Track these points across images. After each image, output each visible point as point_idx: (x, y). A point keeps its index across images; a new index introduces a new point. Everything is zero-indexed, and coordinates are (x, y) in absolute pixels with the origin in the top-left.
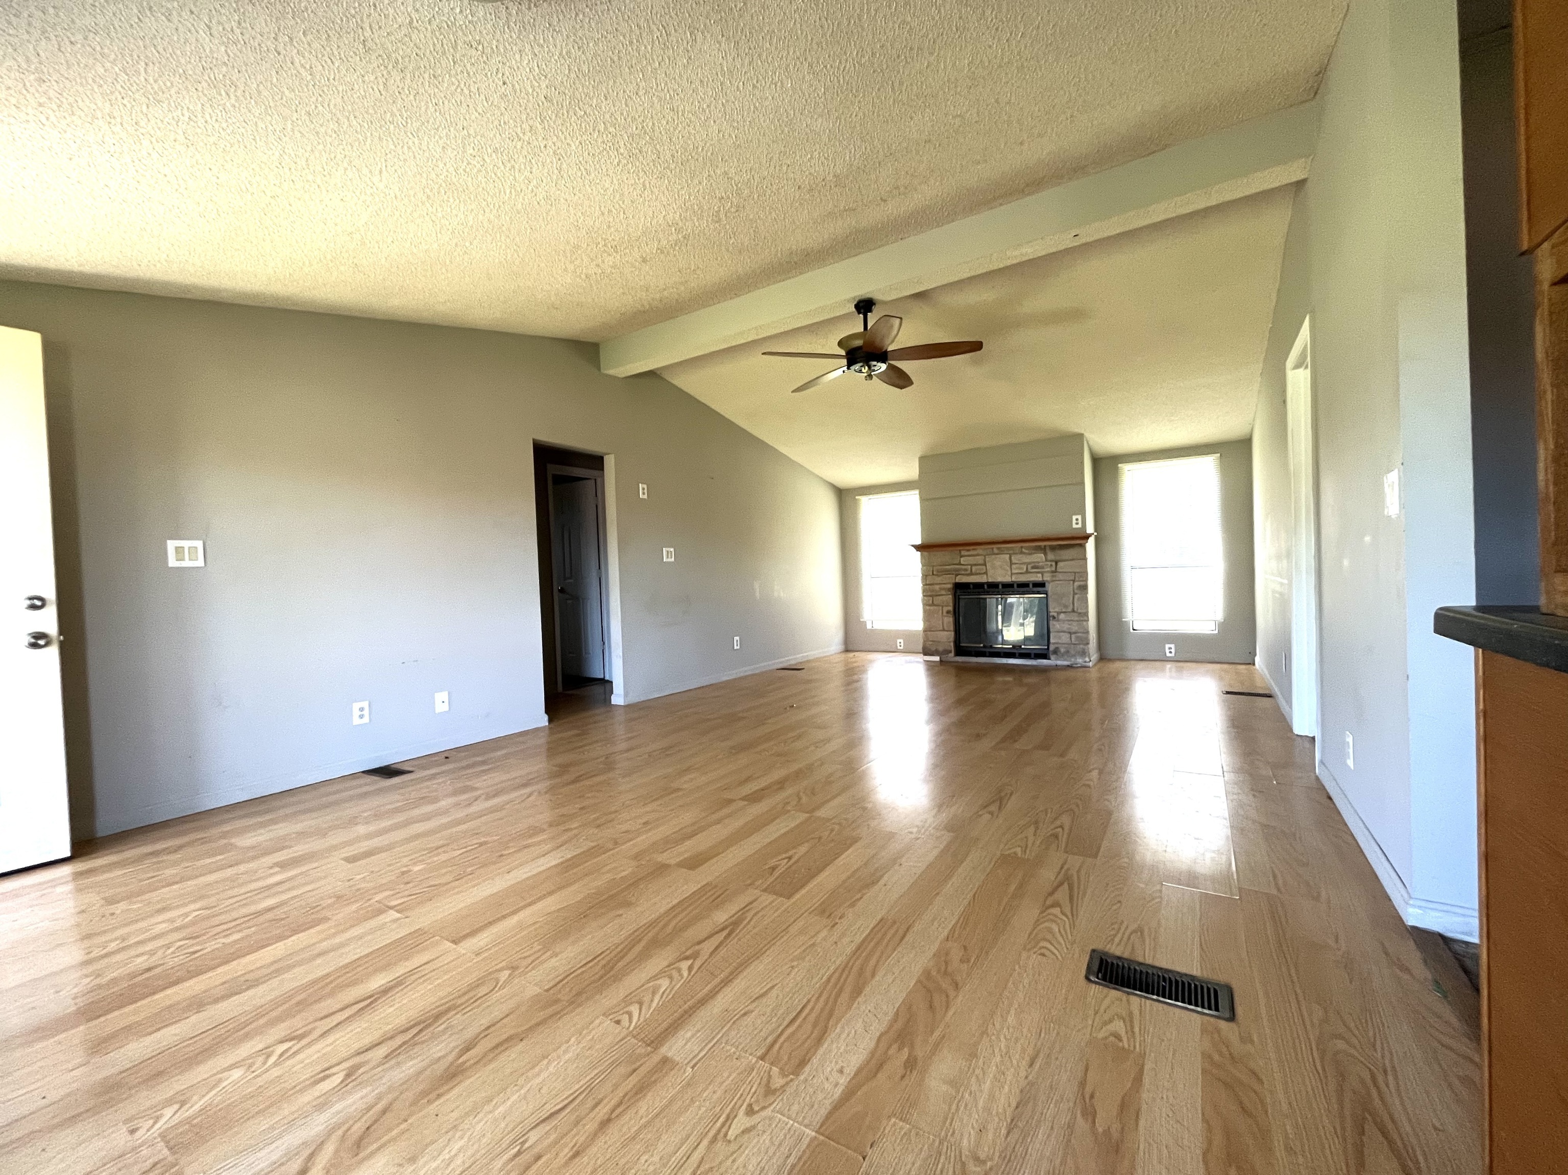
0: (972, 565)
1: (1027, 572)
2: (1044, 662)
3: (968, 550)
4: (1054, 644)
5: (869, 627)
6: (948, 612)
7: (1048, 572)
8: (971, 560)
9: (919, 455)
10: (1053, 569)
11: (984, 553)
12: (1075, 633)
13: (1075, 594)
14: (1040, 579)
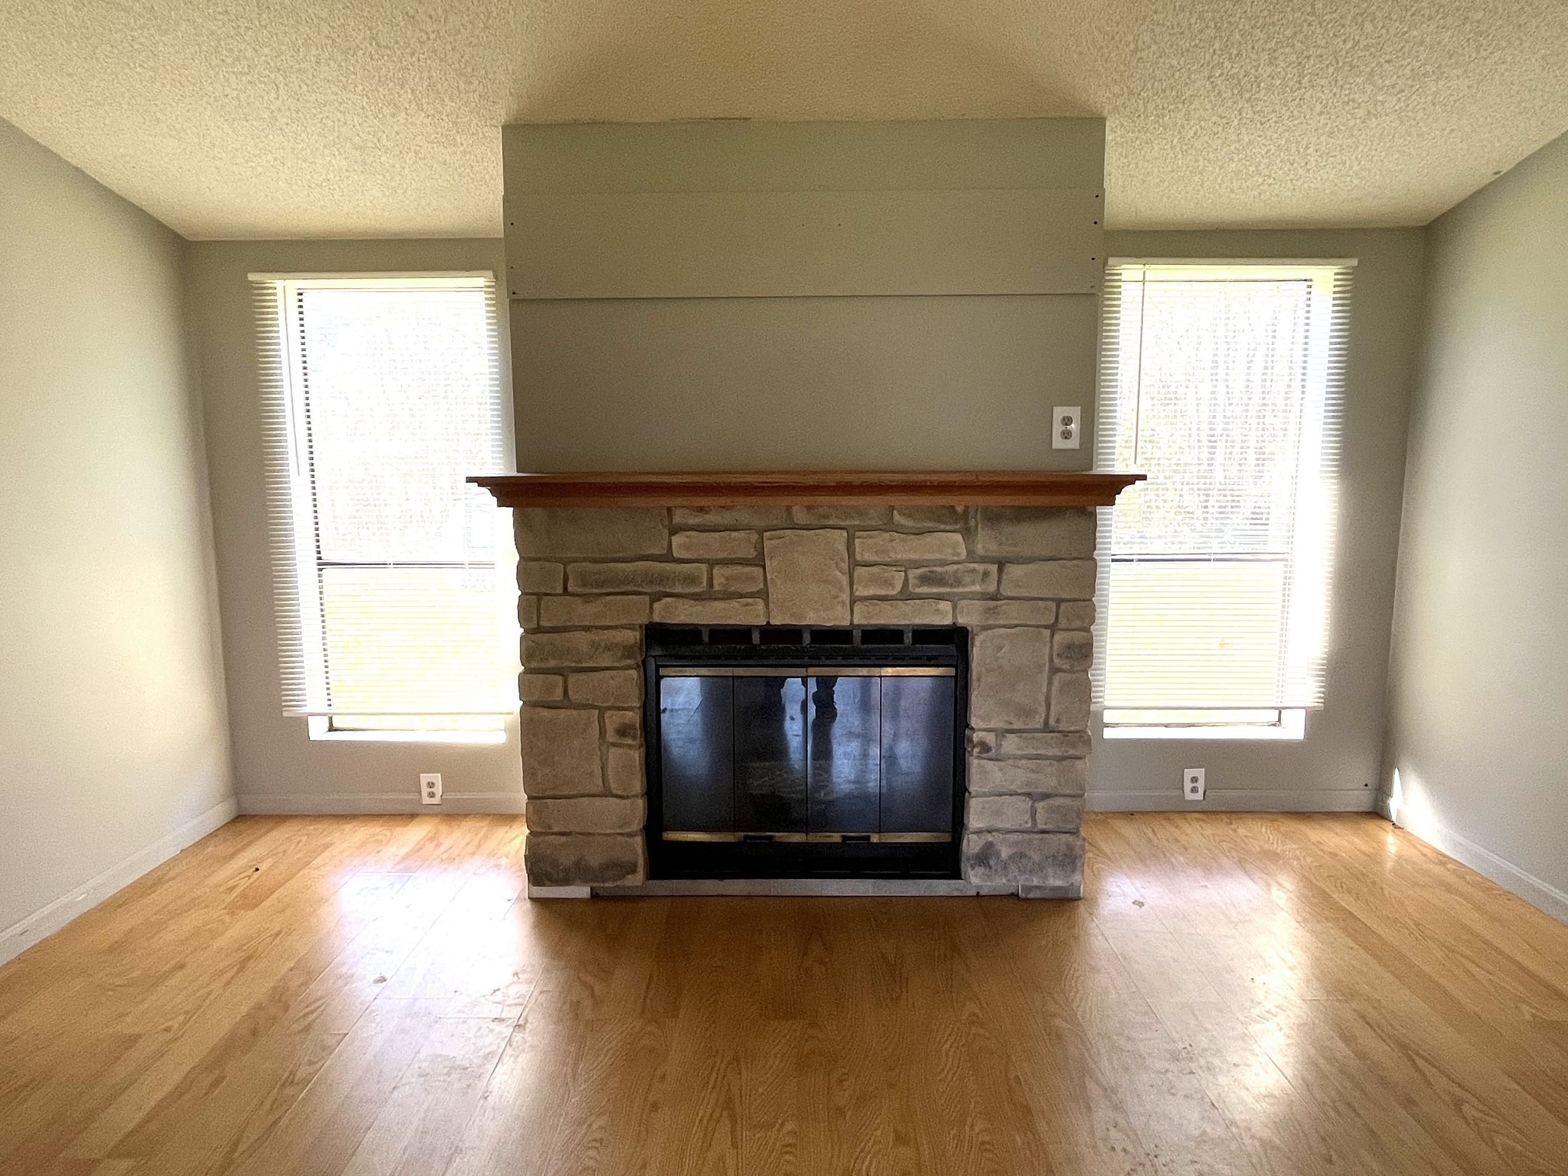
0: (712, 564)
1: (906, 596)
2: (942, 887)
3: (701, 509)
4: (979, 832)
5: (318, 731)
6: (623, 731)
7: (973, 596)
9: (503, 118)
10: (992, 588)
11: (761, 523)
12: (1046, 796)
13: (1055, 670)
14: (947, 621)
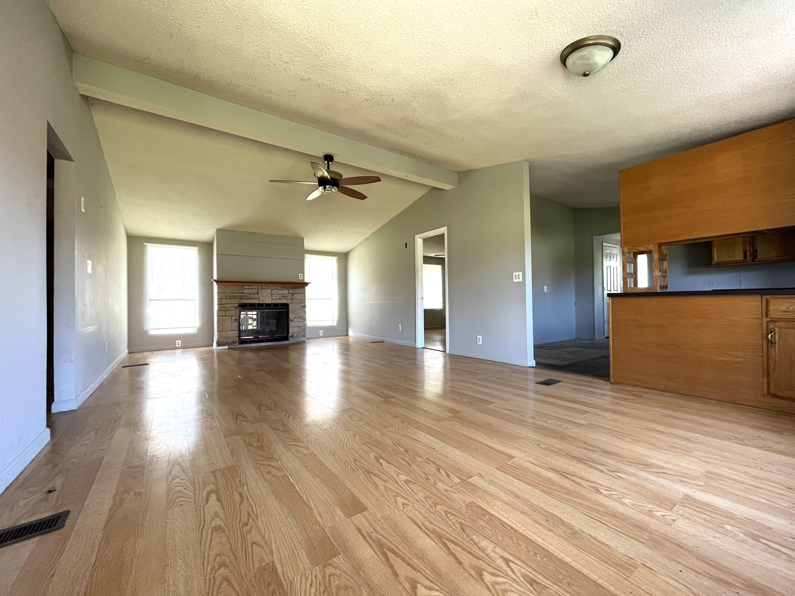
0: (250, 294)
1: (280, 299)
2: (286, 342)
3: (249, 286)
4: (291, 333)
6: (235, 320)
7: (289, 299)
8: (251, 291)
9: (216, 228)
10: (292, 298)
11: (258, 288)
12: (300, 327)
13: (301, 309)
14: (286, 302)
